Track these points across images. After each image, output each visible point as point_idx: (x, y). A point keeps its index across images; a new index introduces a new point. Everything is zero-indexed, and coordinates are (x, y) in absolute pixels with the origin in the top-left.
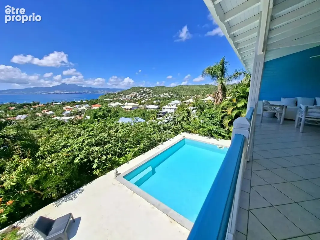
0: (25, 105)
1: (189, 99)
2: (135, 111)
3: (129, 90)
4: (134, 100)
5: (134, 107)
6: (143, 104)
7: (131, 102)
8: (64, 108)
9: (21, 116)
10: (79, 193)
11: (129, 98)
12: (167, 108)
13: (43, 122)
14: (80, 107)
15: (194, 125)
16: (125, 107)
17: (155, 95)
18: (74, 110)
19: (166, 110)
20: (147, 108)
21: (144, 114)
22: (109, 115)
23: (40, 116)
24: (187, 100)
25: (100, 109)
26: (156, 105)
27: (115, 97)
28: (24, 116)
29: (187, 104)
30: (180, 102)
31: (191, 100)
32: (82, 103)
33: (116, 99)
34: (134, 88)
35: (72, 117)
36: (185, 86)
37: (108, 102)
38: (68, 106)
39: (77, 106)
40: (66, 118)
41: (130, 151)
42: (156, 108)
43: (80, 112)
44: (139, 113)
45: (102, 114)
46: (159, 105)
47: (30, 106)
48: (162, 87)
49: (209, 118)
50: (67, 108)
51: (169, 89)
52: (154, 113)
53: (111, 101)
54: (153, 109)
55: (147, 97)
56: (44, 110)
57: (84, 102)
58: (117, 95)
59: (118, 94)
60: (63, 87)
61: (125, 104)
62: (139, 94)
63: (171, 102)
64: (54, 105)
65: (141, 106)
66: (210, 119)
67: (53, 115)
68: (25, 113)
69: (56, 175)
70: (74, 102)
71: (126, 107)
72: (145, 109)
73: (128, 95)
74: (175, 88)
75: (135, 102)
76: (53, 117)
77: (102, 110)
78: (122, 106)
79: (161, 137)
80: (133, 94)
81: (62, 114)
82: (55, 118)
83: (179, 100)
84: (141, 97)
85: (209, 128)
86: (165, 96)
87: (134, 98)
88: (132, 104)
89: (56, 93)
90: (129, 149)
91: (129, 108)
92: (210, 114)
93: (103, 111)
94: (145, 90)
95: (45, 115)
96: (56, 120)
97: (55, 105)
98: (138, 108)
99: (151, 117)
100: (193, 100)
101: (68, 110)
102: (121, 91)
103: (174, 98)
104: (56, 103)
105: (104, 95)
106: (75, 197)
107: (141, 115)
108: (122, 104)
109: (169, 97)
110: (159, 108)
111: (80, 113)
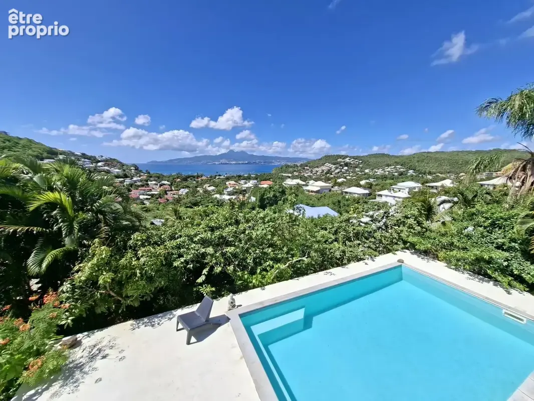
0: (189, 177)
1: (444, 179)
2: (325, 196)
3: (319, 159)
4: (326, 177)
5: (323, 189)
6: (340, 185)
7: (321, 180)
8: (227, 183)
9: (184, 189)
10: (167, 319)
11: (318, 174)
12: (386, 196)
13: (202, 199)
14: (246, 183)
15: (435, 239)
16: (307, 188)
17: (367, 171)
18: (237, 187)
19: (384, 199)
20: (346, 193)
21: (339, 202)
22: (283, 198)
23: (201, 191)
24: (437, 182)
25: (270, 188)
26: (364, 187)
27: (295, 171)
28: (187, 190)
29: (435, 191)
30: (420, 185)
31: (448, 183)
32: (249, 178)
33: (297, 174)
34: (329, 156)
35: (234, 197)
36: (437, 152)
37: (283, 179)
38: (232, 181)
39: (242, 182)
40: (226, 197)
41: (273, 267)
42: (364, 194)
43: (245, 191)
44: (331, 199)
45: (271, 196)
46: (370, 188)
47: (193, 179)
48: (383, 155)
49: (485, 227)
50: (230, 184)
51: (397, 160)
52: (358, 203)
53: (289, 177)
54: (357, 195)
55: (349, 173)
56: (206, 185)
57: (252, 177)
58: (299, 168)
59: (301, 165)
60: (230, 155)
61: (308, 183)
62: (337, 168)
63: (398, 184)
64: (217, 180)
65: (336, 187)
66: (488, 231)
67: (214, 192)
68: (188, 187)
69: (142, 280)
70: (240, 176)
71: (309, 188)
72: (342, 193)
73: (317, 169)
74: (413, 156)
75: (327, 180)
76: (213, 195)
77: (273, 189)
78: (304, 185)
79: (344, 252)
80: (325, 168)
81: (223, 191)
82: (215, 196)
83: (417, 181)
84: (339, 172)
85: (478, 253)
86: (387, 173)
87: (326, 173)
88: (321, 184)
89: (221, 164)
90: (271, 263)
91: (315, 190)
92: (487, 219)
93: (274, 191)
94: (347, 160)
95: (206, 191)
96: (216, 198)
97: (218, 178)
98: (330, 191)
99: (352, 209)
100: (453, 183)
101: (231, 187)
102: (306, 162)
103: (407, 178)
104: (220, 176)
105: (280, 167)
106: (159, 324)
107: (334, 204)
108: (304, 183)
109: (396, 174)
110: (370, 194)
111: (243, 192)
